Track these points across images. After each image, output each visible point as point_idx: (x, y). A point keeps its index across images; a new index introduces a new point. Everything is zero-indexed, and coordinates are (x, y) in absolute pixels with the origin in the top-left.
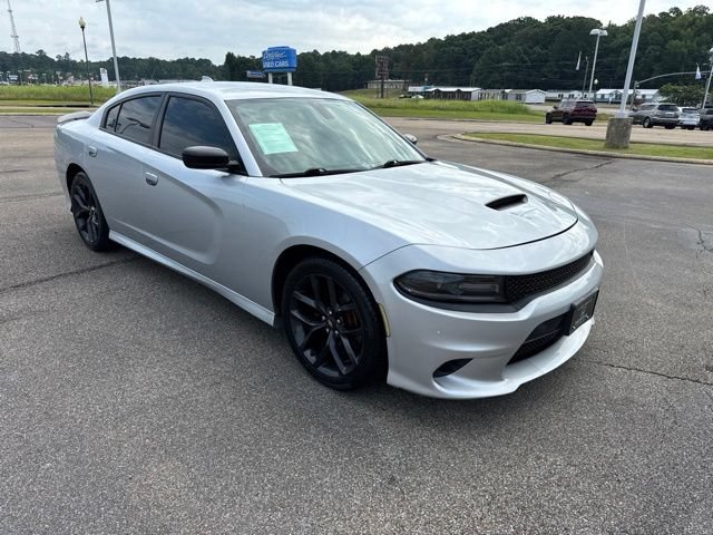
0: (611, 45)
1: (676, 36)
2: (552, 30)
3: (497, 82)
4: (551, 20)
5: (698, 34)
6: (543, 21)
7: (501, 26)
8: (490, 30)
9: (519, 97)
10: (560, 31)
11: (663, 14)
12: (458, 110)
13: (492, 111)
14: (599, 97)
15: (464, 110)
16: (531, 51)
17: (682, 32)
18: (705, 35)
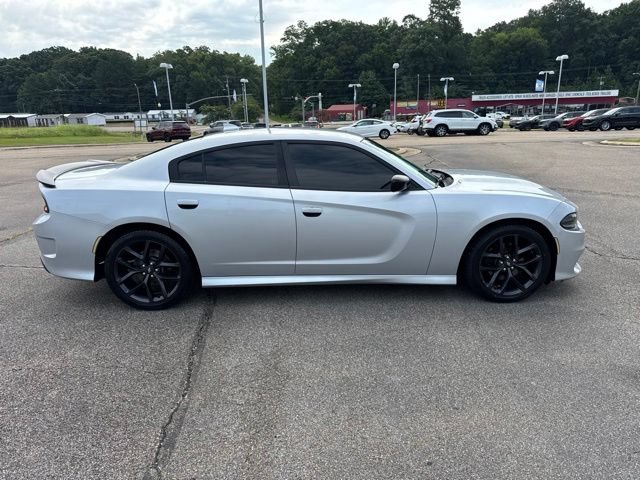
0: (146, 74)
1: (194, 68)
2: (89, 60)
3: (50, 107)
4: (85, 50)
5: (208, 67)
6: (78, 51)
7: (35, 54)
8: (23, 57)
9: (80, 121)
10: (97, 61)
11: (179, 51)
12: (39, 136)
13: (75, 135)
14: (150, 117)
15: (46, 136)
16: (75, 79)
17: (199, 66)
18: (213, 68)
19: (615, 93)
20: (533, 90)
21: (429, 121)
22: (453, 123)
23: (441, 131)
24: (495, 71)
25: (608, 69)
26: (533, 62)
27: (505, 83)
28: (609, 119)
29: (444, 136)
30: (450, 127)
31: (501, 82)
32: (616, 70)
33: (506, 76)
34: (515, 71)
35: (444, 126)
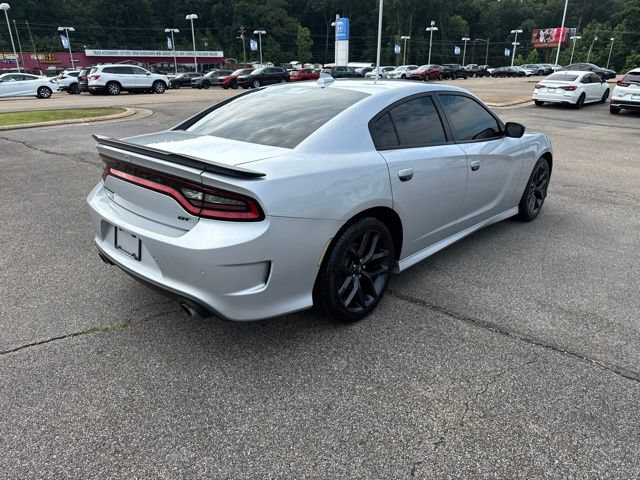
19: (220, 54)
20: (166, 48)
21: (97, 77)
22: (126, 79)
23: (113, 89)
24: (101, 24)
25: (208, 32)
26: (139, 18)
27: (115, 37)
28: (256, 78)
29: (119, 94)
30: (123, 85)
31: (110, 36)
32: (214, 33)
33: (115, 31)
34: (123, 26)
35: (116, 83)
